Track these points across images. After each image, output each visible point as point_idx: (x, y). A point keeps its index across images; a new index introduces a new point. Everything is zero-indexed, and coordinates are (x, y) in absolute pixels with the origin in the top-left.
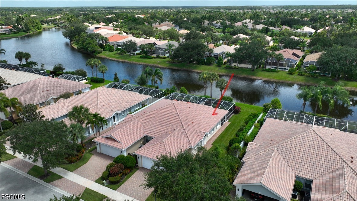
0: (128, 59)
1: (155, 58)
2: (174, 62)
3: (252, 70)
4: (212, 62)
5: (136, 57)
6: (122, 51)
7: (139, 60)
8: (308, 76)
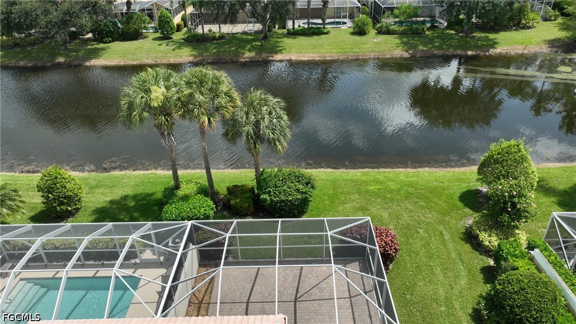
2: (16, 45)
3: (264, 36)
4: (141, 28)
8: (402, 33)
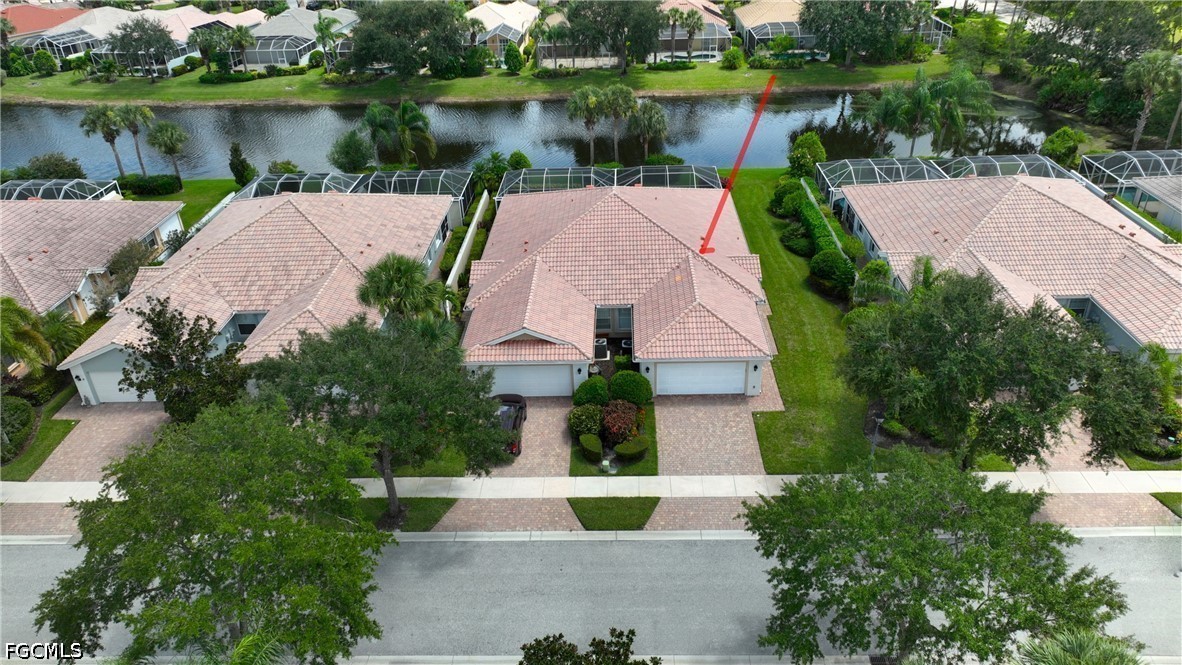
0: (153, 96)
1: (261, 76)
2: (352, 82)
3: (623, 71)
4: (485, 63)
5: (183, 84)
6: (108, 68)
7: (208, 94)
8: (778, 68)
